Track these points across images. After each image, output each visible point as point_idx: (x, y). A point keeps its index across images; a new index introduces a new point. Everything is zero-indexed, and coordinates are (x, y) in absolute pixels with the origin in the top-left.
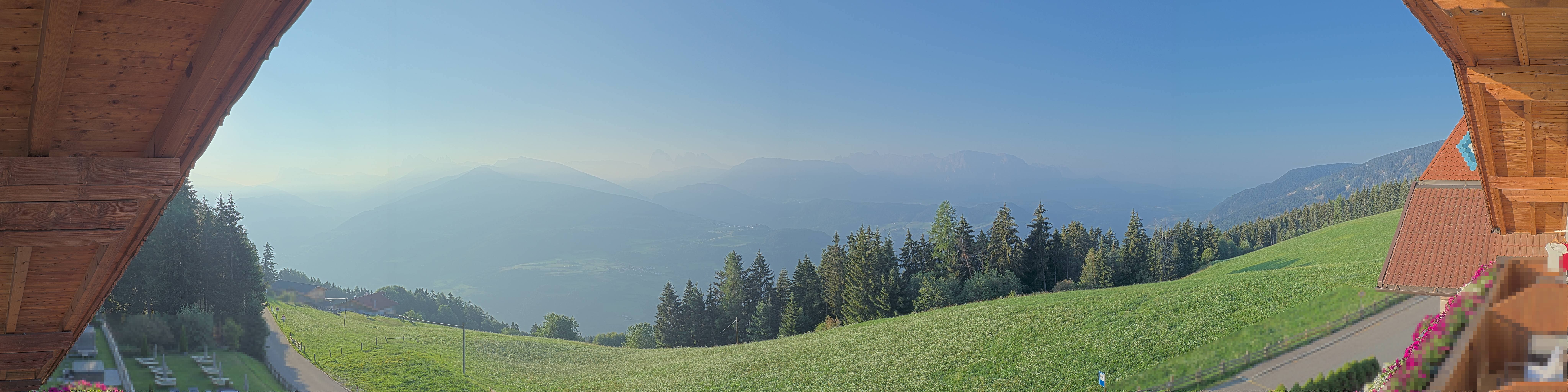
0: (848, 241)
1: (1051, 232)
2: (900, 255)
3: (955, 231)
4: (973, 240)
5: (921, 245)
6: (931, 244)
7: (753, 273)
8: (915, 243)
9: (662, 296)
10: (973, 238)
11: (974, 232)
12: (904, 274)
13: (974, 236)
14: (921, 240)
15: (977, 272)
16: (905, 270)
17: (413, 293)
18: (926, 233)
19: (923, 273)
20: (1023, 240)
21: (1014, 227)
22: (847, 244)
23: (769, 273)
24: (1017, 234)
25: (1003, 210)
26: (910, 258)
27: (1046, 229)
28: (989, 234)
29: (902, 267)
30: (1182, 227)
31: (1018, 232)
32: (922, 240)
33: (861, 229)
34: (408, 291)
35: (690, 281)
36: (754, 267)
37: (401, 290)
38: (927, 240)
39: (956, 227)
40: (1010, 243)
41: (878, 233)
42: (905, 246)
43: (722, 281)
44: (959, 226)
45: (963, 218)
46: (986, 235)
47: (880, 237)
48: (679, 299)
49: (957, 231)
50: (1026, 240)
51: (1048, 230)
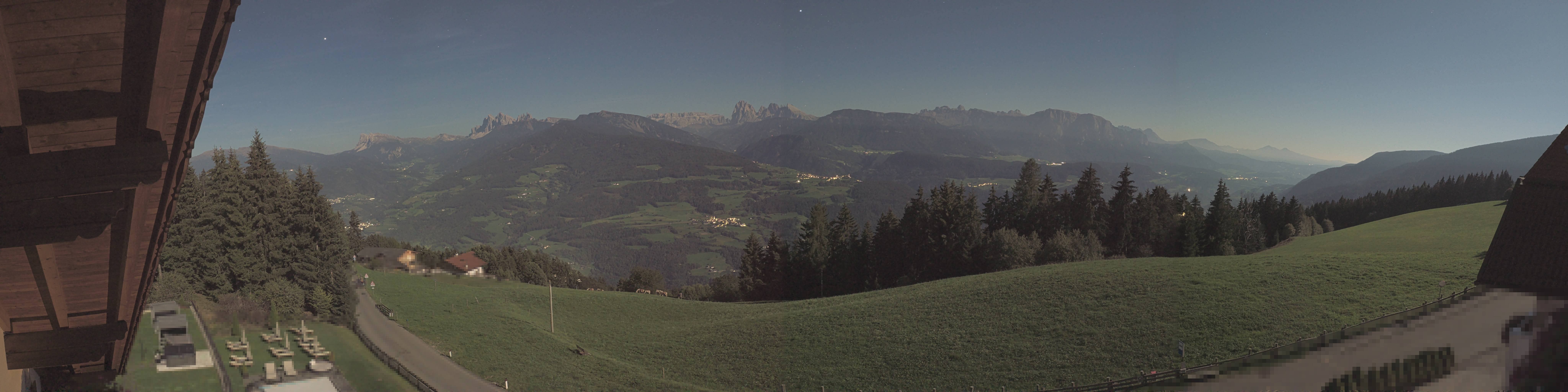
0: (932, 194)
1: (1135, 195)
2: (983, 210)
3: (1039, 189)
4: (1057, 199)
5: (1004, 201)
6: (1015, 201)
7: (838, 224)
8: (999, 198)
9: (746, 248)
10: (1056, 197)
11: (1058, 190)
12: (986, 229)
13: (1057, 195)
14: (1004, 196)
15: (1059, 231)
16: (987, 226)
17: (500, 251)
18: (1010, 190)
19: (1006, 229)
20: (1107, 201)
21: (1098, 188)
22: (931, 198)
23: (854, 225)
24: (1101, 195)
25: (1088, 170)
26: (993, 213)
27: (1131, 192)
28: (1072, 194)
29: (985, 223)
30: (1265, 200)
31: (1103, 193)
32: (1006, 196)
33: (945, 183)
34: (495, 250)
35: (774, 233)
36: (839, 219)
37: (488, 250)
38: (1011, 196)
39: (1040, 184)
40: (1094, 203)
41: (961, 188)
42: (988, 201)
43: (808, 232)
44: (1044, 184)
45: (1047, 176)
46: (1069, 194)
47: (964, 192)
48: (762, 249)
49: (1041, 189)
50: (1110, 201)
51: (1133, 194)
